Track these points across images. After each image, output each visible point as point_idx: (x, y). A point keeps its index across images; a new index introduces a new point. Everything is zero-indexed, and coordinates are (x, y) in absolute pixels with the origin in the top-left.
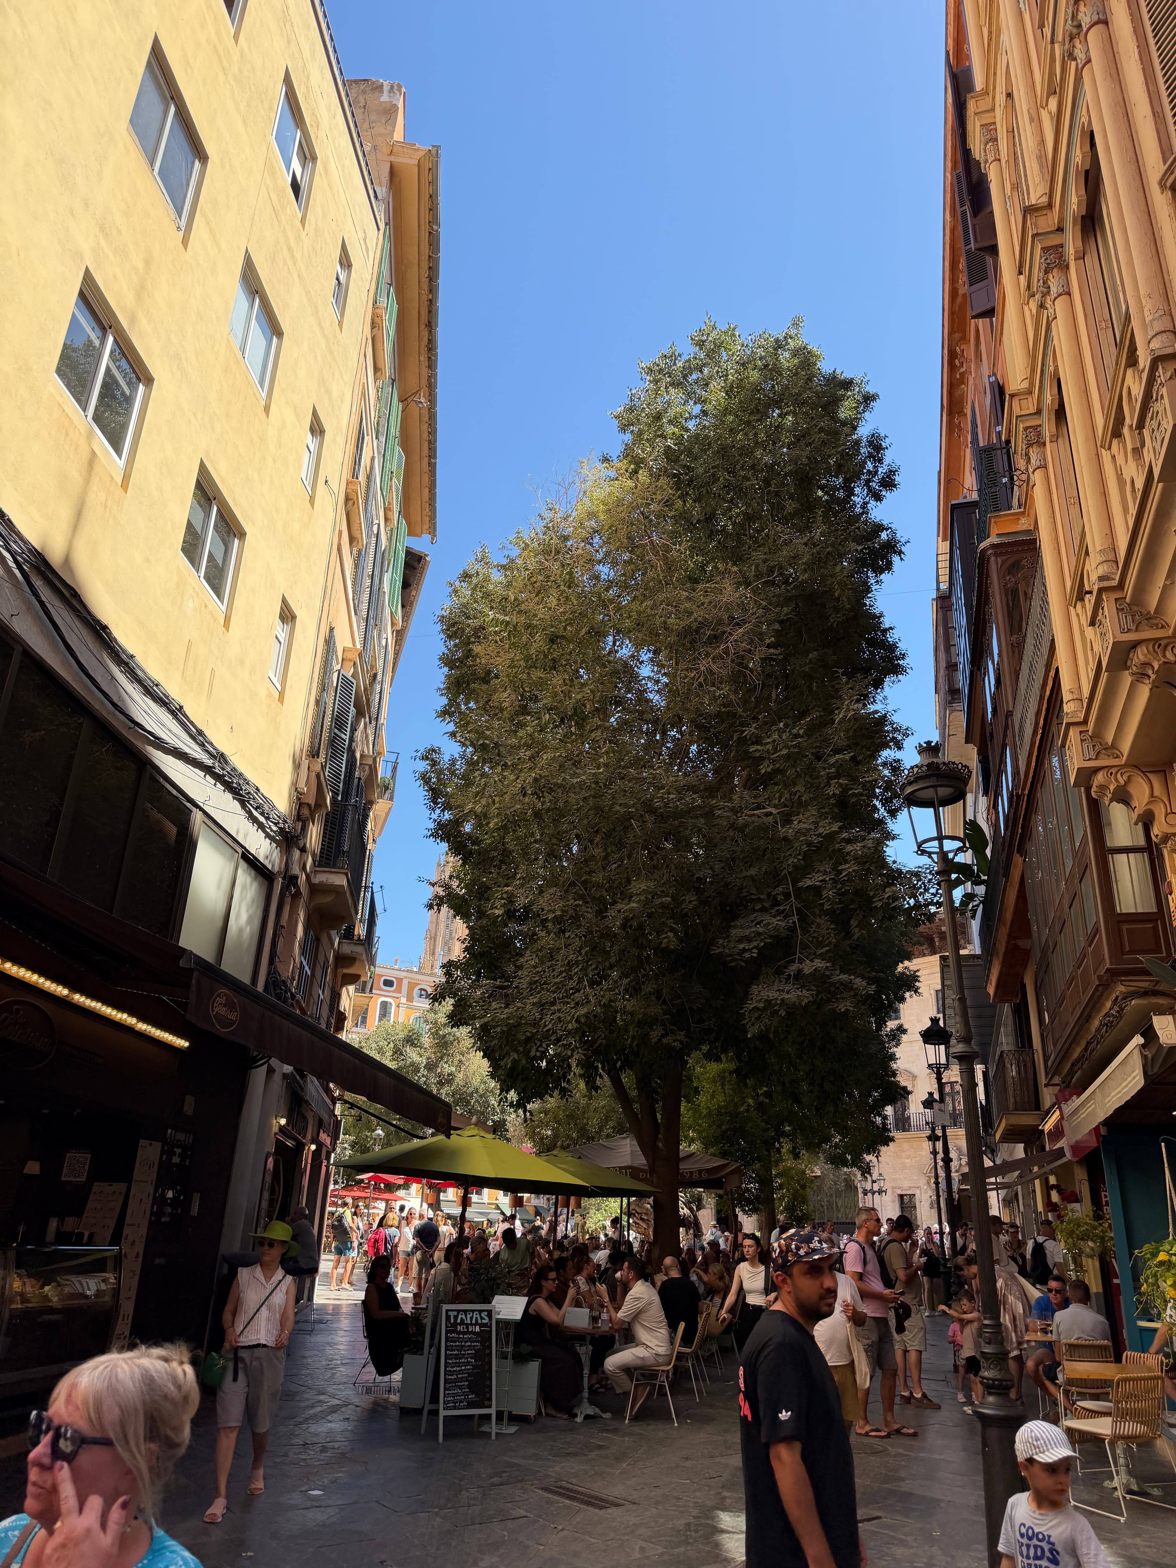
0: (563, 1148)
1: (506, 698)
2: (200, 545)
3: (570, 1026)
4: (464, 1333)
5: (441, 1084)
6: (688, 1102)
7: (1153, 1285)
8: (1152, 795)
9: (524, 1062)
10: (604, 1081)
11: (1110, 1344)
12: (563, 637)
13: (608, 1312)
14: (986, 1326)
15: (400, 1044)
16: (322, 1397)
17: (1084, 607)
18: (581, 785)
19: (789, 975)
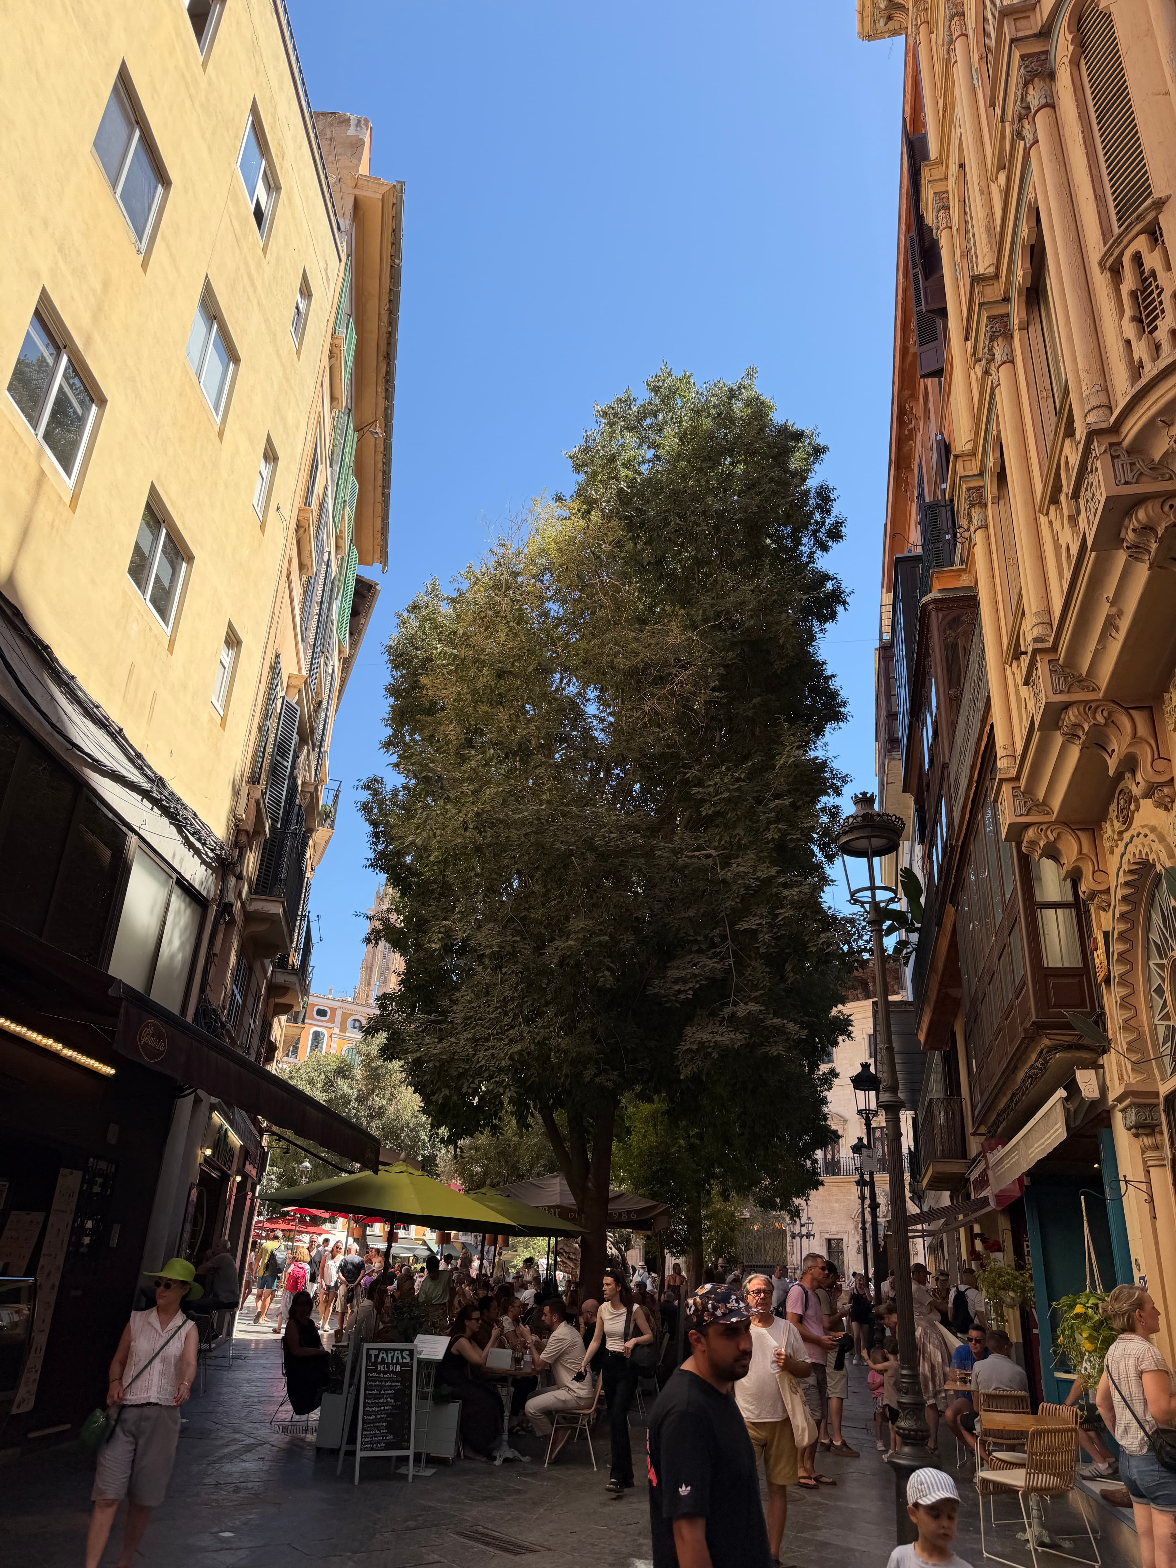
0: (493, 1186)
1: (452, 731)
2: (147, 567)
3: (503, 1063)
4: (385, 1373)
5: (371, 1117)
6: (620, 1141)
7: (1070, 1337)
8: (1080, 852)
9: (455, 1098)
10: (536, 1120)
11: (1027, 1394)
12: (511, 672)
13: (531, 1353)
14: (903, 1376)
15: (331, 1075)
16: (237, 1436)
17: (1019, 666)
18: (523, 821)
19: (724, 1018)
